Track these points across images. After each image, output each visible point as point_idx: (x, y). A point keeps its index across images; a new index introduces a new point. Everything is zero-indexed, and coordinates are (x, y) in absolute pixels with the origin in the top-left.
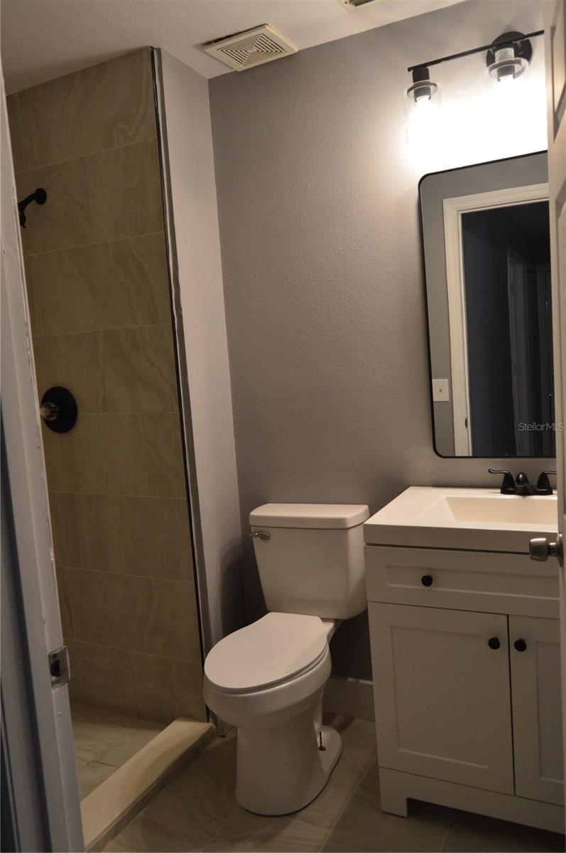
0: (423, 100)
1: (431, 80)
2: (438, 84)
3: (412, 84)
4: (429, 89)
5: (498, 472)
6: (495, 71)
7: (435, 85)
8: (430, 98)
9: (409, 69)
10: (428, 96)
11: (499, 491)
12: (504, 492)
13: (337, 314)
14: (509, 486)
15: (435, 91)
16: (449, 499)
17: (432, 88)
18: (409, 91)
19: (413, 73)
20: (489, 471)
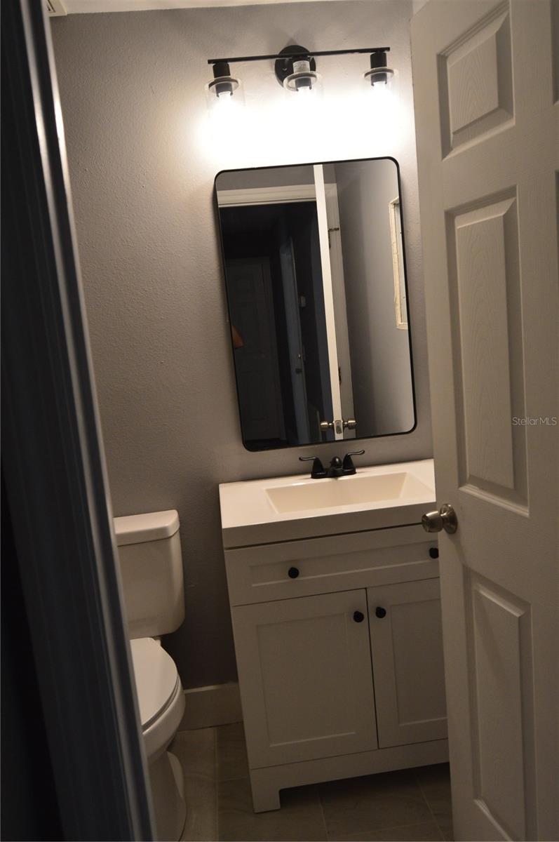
0: (225, 96)
1: (232, 76)
2: (239, 81)
3: (213, 79)
4: (230, 85)
5: (308, 459)
6: (293, 81)
7: (236, 81)
8: (232, 94)
9: (210, 62)
10: (230, 92)
11: (310, 476)
12: (314, 477)
13: (129, 310)
14: (318, 471)
15: (236, 88)
16: (269, 491)
17: (233, 84)
18: (210, 85)
19: (214, 67)
20: (300, 459)
